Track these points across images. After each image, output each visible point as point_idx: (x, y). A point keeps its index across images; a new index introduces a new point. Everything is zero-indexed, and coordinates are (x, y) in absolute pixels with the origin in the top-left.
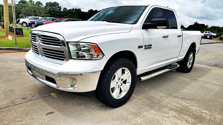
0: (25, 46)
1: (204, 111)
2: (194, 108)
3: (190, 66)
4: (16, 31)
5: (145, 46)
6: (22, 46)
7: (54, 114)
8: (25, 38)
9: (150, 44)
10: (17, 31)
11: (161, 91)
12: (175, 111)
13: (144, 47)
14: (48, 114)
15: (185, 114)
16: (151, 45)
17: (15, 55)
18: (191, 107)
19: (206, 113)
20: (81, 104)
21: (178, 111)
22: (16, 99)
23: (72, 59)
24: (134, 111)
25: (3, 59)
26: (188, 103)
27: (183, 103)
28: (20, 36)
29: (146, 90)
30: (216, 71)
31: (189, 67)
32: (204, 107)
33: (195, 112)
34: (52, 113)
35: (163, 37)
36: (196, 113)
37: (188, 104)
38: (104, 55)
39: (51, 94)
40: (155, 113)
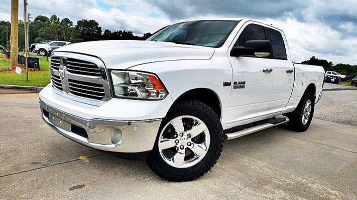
0: (42, 84)
1: (332, 191)
2: (315, 186)
3: (306, 121)
4: (28, 61)
5: (235, 83)
6: (36, 84)
7: (84, 188)
8: (42, 73)
9: (243, 81)
10: (31, 61)
11: (260, 159)
12: (285, 190)
13: (232, 84)
14: (74, 188)
15: (301, 195)
16: (244, 83)
17: (24, 97)
18: (310, 185)
19: (335, 195)
20: (128, 175)
21: (290, 190)
22: (23, 164)
23: (115, 97)
24: (216, 187)
25: (6, 103)
26: (305, 178)
27: (298, 178)
28: (34, 70)
29: (236, 156)
30: (348, 130)
31: (305, 123)
32: (331, 185)
33: (318, 192)
34: (80, 187)
35: (264, 71)
36: (319, 194)
37: (305, 180)
38: (168, 93)
39: (80, 158)
40: (251, 191)
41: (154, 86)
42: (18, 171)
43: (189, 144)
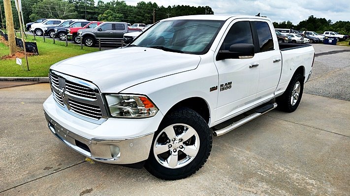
0: (43, 74)
1: (310, 181)
2: (295, 177)
4: (26, 46)
5: (222, 85)
6: (37, 74)
7: (92, 193)
8: (41, 57)
9: (230, 82)
11: (248, 149)
12: (268, 182)
13: (219, 88)
14: (84, 193)
15: (281, 187)
16: (231, 82)
17: (28, 90)
18: (290, 175)
19: (312, 184)
20: (129, 175)
21: (272, 182)
22: (37, 170)
23: (112, 117)
24: (206, 184)
25: (12, 98)
26: (287, 168)
27: (281, 168)
31: (294, 104)
32: (310, 174)
33: (297, 183)
34: (89, 191)
35: (250, 67)
36: (297, 184)
37: (287, 170)
38: (159, 110)
39: (86, 160)
40: (237, 186)
41: (145, 105)
42: (34, 178)
43: (181, 147)
